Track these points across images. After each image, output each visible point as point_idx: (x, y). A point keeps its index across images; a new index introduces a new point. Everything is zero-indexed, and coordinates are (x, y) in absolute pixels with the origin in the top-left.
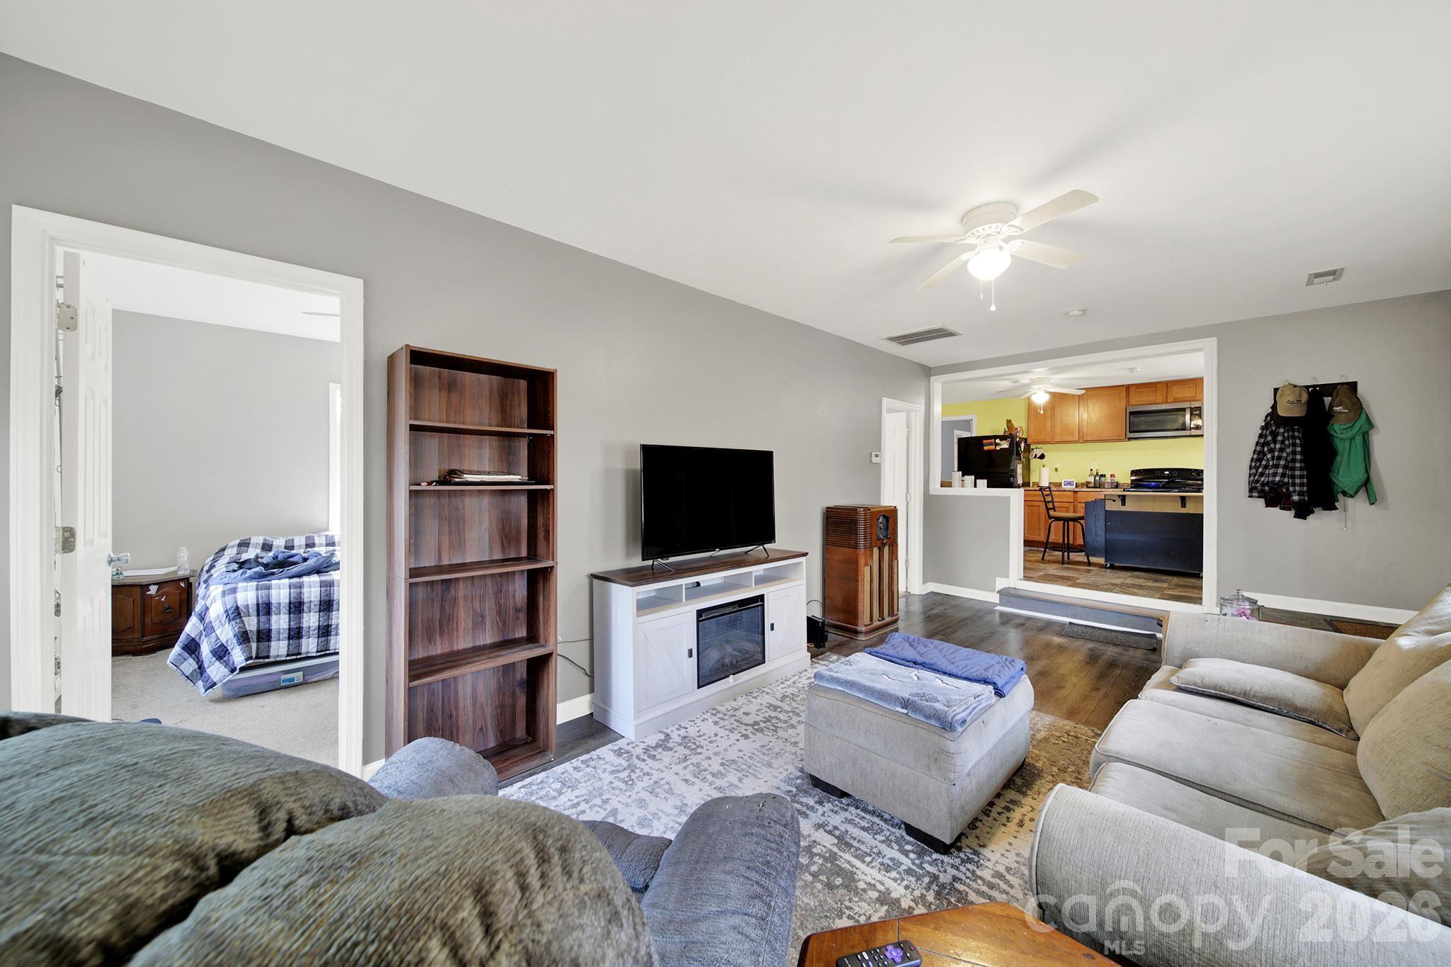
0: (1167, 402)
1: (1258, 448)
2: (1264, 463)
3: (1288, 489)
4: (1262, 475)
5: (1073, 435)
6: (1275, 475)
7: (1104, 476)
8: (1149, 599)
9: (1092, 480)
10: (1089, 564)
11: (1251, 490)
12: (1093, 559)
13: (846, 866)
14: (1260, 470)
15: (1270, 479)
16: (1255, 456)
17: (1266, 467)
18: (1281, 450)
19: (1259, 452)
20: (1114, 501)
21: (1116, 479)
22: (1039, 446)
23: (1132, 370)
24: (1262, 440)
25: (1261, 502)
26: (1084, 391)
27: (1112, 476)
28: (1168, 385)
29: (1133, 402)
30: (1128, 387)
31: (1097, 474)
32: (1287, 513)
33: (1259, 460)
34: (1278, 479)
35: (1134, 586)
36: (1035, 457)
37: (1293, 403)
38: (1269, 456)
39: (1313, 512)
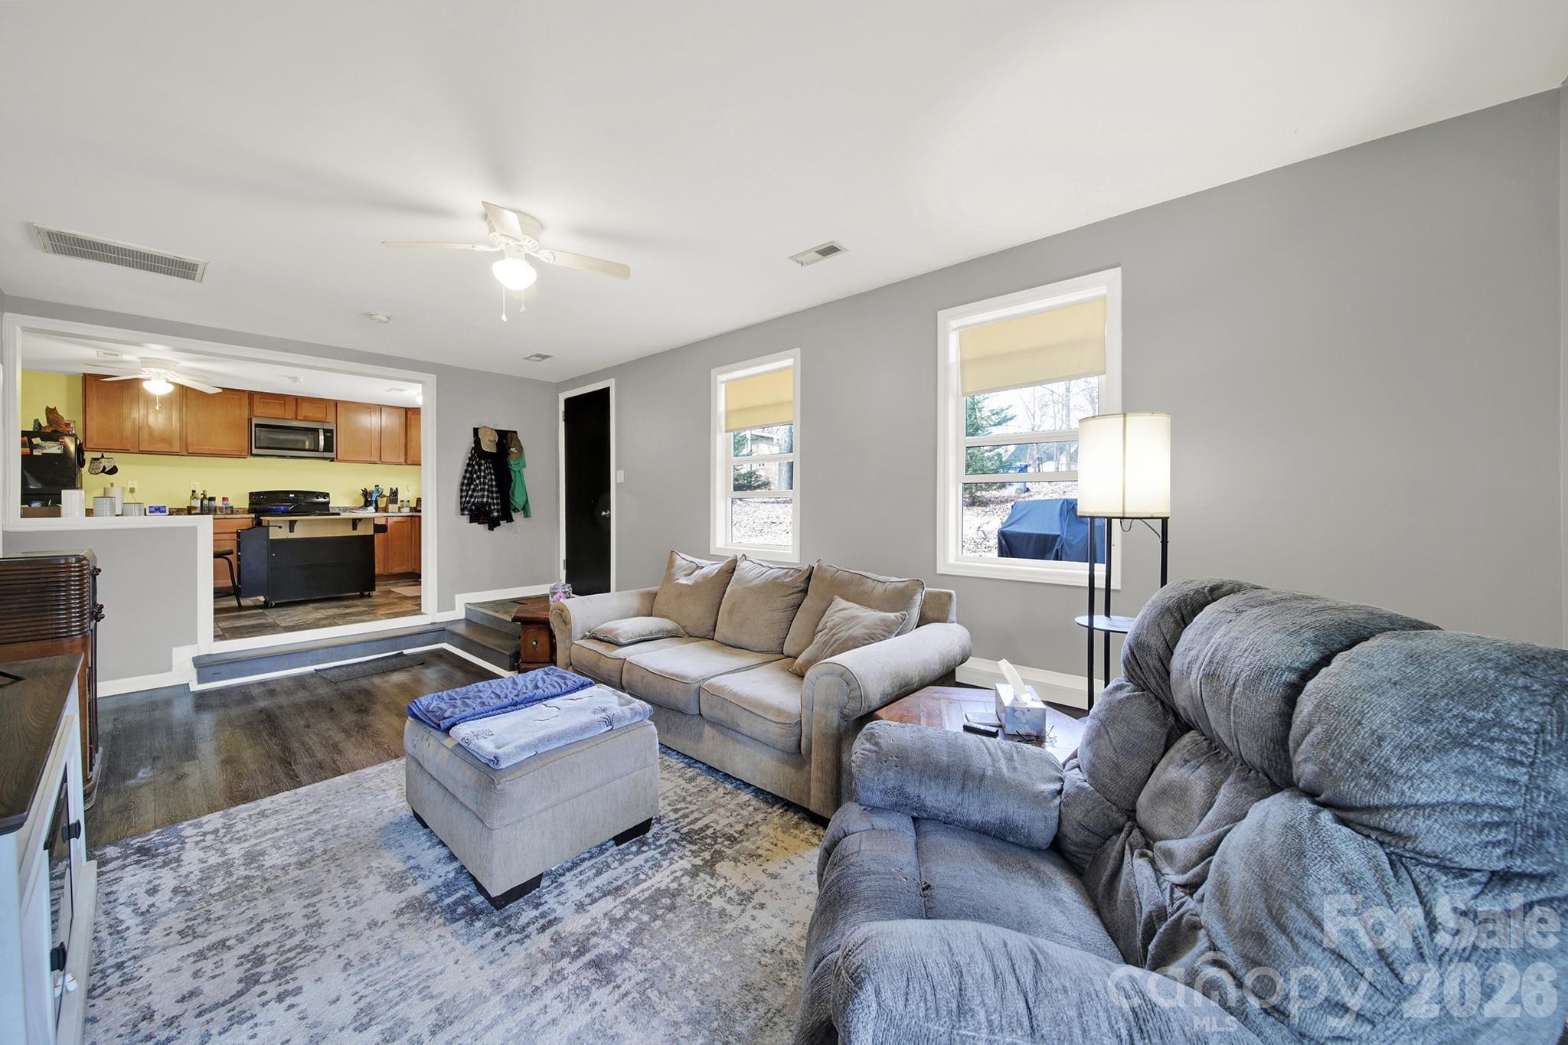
0: (296, 419)
1: (468, 475)
2: (472, 487)
3: (490, 507)
4: (471, 496)
5: (171, 444)
6: (483, 496)
7: (212, 499)
8: (373, 622)
9: (197, 504)
10: (240, 608)
11: (463, 510)
12: (245, 602)
13: (646, 894)
14: (470, 493)
15: (480, 500)
16: (466, 482)
17: (474, 490)
18: (485, 478)
19: (469, 479)
20: (280, 527)
21: (231, 503)
22: (105, 455)
23: (295, 379)
24: (470, 469)
25: (466, 519)
26: (220, 390)
27: (224, 499)
28: (298, 400)
29: (257, 412)
30: (251, 394)
31: (205, 497)
32: (481, 526)
33: (469, 485)
34: (485, 500)
35: (334, 617)
36: (103, 471)
37: (491, 441)
38: (478, 482)
39: (499, 525)
